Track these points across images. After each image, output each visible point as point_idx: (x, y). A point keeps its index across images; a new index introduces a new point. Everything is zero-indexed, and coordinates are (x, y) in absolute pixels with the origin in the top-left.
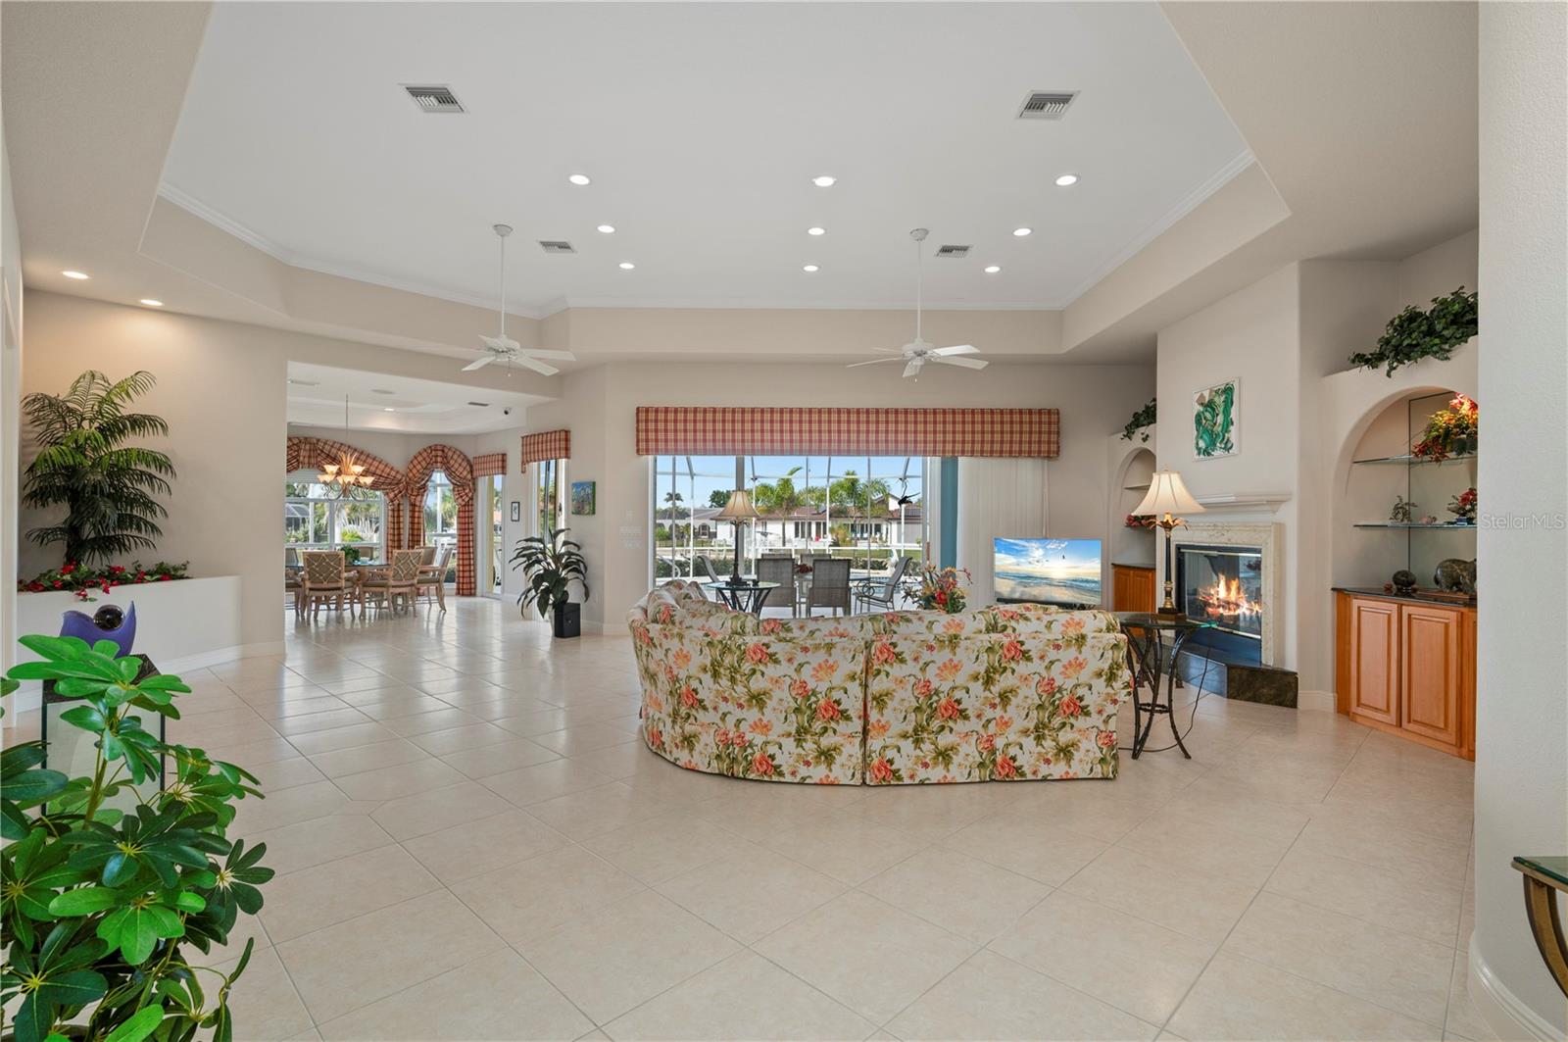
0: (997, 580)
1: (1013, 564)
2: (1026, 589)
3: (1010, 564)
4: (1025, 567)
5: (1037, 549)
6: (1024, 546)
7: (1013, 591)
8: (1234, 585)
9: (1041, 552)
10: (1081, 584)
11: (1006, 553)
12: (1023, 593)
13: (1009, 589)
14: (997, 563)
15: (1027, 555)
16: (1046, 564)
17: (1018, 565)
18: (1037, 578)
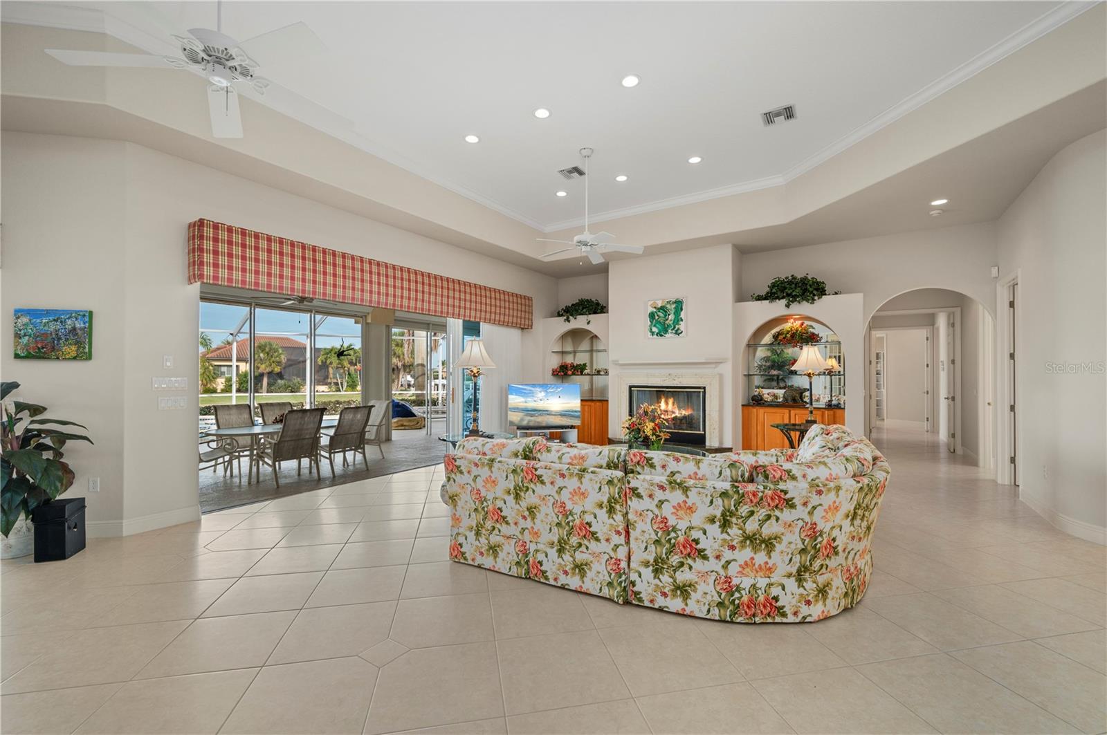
0: (509, 413)
1: (522, 402)
2: (532, 418)
3: (520, 402)
4: (531, 404)
5: (540, 392)
6: (530, 390)
7: (522, 420)
8: (671, 401)
9: (543, 394)
10: (572, 413)
11: (516, 395)
12: (529, 421)
13: (519, 419)
14: (510, 402)
15: (533, 396)
16: (548, 402)
17: (526, 402)
18: (540, 411)
